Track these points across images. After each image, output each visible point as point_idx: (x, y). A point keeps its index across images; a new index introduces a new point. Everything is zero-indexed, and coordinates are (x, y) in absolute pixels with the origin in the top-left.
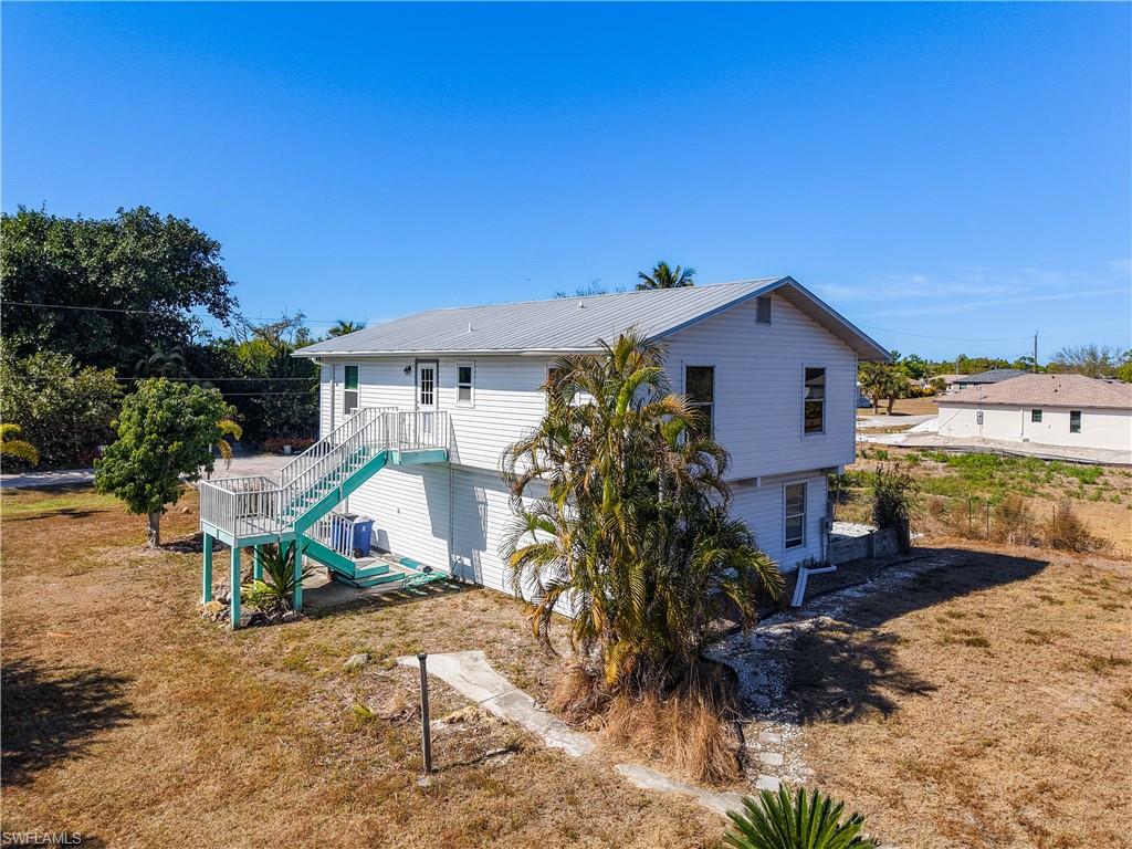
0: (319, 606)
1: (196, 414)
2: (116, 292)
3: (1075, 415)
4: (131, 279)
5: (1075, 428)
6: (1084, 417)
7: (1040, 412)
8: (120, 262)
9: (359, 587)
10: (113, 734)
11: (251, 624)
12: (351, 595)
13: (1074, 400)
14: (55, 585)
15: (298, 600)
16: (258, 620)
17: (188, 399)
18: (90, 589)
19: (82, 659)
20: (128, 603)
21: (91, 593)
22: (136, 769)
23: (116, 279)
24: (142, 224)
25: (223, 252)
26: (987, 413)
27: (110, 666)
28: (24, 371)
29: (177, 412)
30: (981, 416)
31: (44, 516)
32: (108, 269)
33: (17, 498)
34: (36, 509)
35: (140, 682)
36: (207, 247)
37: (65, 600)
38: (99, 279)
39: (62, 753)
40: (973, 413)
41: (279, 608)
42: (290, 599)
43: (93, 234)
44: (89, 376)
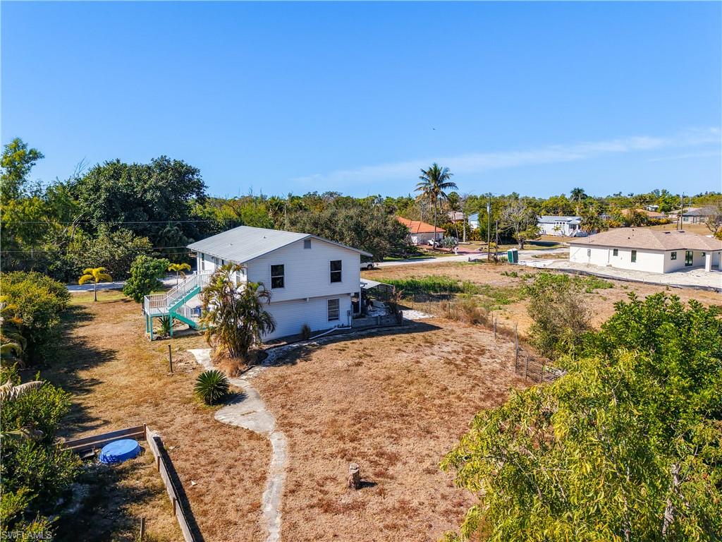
0: (178, 335)
1: (154, 269)
2: (149, 202)
3: (634, 253)
4: (154, 196)
5: (633, 259)
6: (638, 254)
7: (617, 250)
8: (150, 188)
9: (195, 330)
10: (110, 363)
11: (157, 339)
12: (193, 332)
13: (633, 244)
14: (109, 326)
15: (172, 333)
16: (159, 339)
17: (152, 264)
18: (119, 328)
19: (109, 347)
20: (128, 333)
21: (119, 329)
22: (111, 369)
23: (148, 196)
24: (163, 165)
25: (201, 173)
26: (593, 250)
27: (115, 348)
28: (112, 239)
29: (148, 268)
30: (589, 252)
31: (115, 302)
32: (145, 191)
33: (109, 293)
34: (114, 298)
35: (120, 352)
36: (193, 171)
37: (110, 331)
38: (142, 196)
39: (97, 365)
40: (585, 250)
41: (166, 336)
42: (169, 333)
43: (140, 172)
44: (137, 241)
